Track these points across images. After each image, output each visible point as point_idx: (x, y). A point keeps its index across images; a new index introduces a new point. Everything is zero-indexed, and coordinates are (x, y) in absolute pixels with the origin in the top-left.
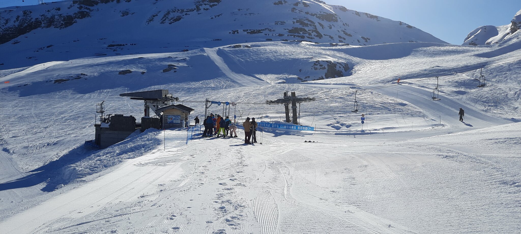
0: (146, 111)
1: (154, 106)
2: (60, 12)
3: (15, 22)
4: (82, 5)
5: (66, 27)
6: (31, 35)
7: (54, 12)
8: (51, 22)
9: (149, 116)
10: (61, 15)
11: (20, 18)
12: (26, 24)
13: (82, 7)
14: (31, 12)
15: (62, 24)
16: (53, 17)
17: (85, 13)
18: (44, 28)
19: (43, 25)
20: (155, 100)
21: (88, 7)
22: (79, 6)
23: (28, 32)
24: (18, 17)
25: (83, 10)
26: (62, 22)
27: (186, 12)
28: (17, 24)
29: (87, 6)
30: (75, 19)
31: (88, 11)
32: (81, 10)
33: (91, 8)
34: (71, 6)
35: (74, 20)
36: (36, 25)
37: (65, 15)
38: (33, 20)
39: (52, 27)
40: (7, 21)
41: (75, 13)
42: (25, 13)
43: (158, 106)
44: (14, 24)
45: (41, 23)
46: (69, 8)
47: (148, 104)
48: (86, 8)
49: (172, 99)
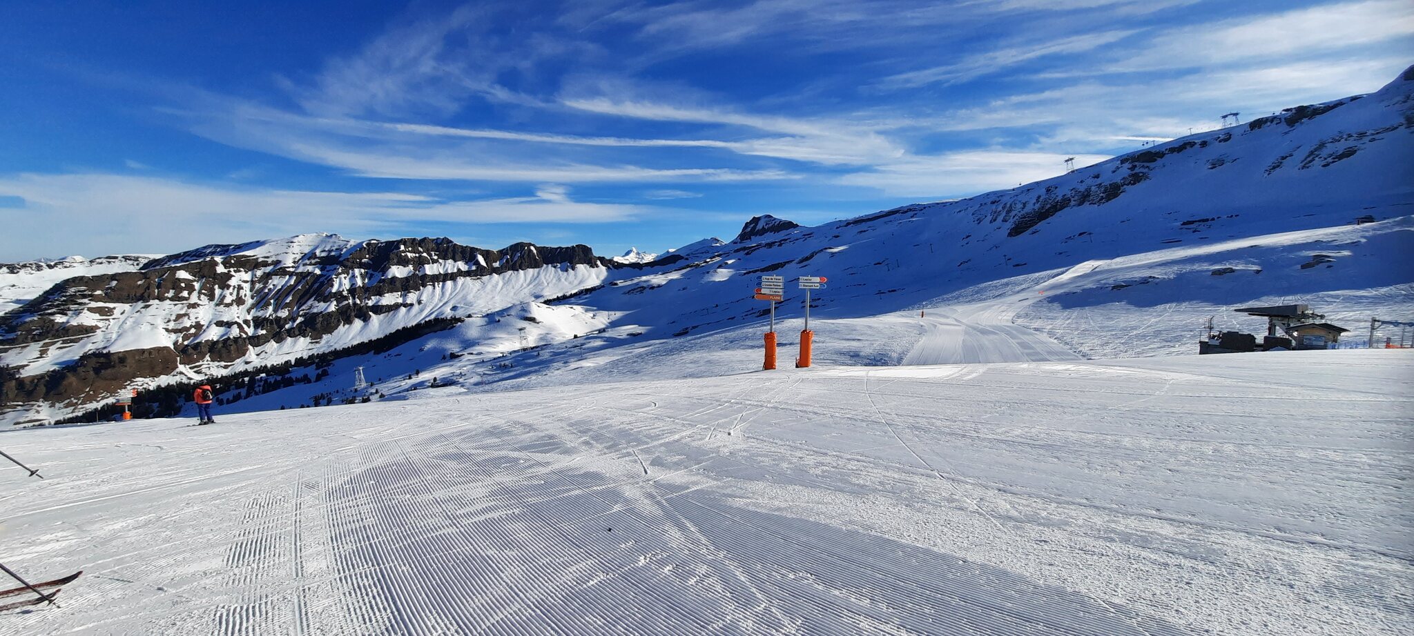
0: (1271, 329)
1: (1284, 324)
2: (1099, 181)
3: (1034, 204)
4: (1136, 163)
5: (1107, 201)
6: (1055, 219)
7: (1090, 182)
8: (1085, 197)
9: (1274, 334)
10: (1101, 184)
11: (1041, 198)
12: (1049, 206)
13: (1136, 166)
14: (1056, 188)
15: (1102, 198)
16: (1088, 190)
17: (1141, 175)
18: (1074, 208)
19: (1073, 203)
20: (1287, 317)
21: (1146, 164)
22: (1130, 166)
23: (1052, 216)
24: (1039, 197)
25: (1137, 170)
26: (1102, 195)
27: (1373, 134)
28: (1037, 206)
29: (1143, 164)
30: (1122, 186)
31: (1146, 170)
32: (1133, 172)
33: (1152, 165)
34: (1118, 168)
35: (1122, 188)
36: (1064, 203)
37: (1107, 183)
38: (1059, 198)
39: (1087, 204)
40: (1024, 205)
41: (1124, 178)
42: (1048, 190)
43: (1289, 325)
44: (1034, 207)
45: (1070, 200)
46: (1114, 172)
47: (1273, 322)
48: (1143, 166)
49: (1314, 316)
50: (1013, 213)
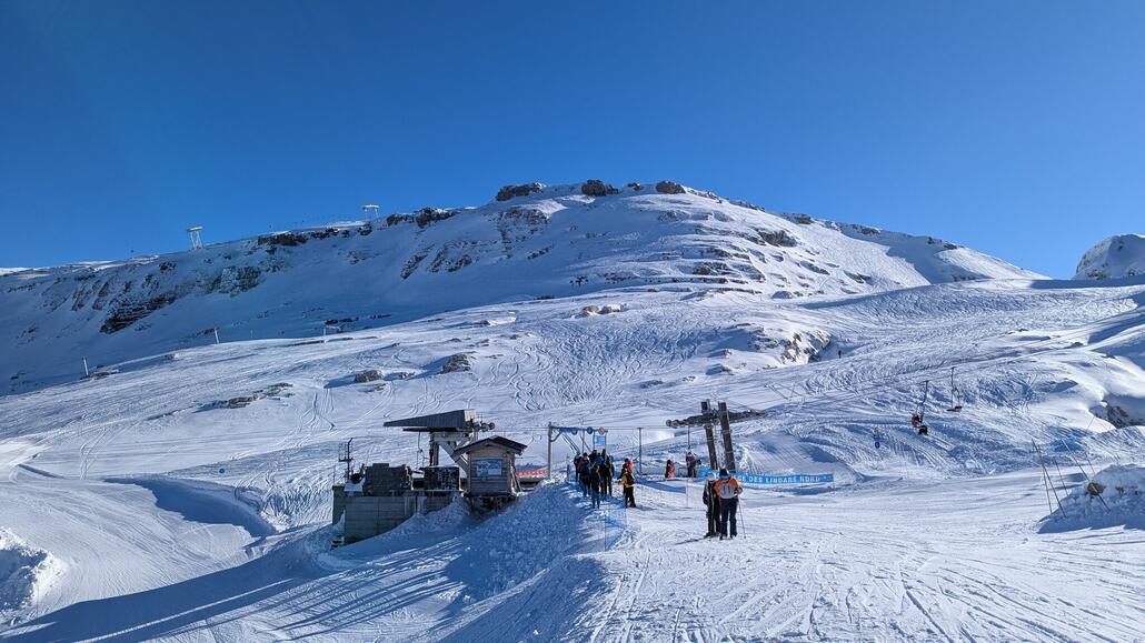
1: (449, 443)
2: (230, 263)
3: (143, 286)
4: (276, 247)
5: (244, 291)
7: (219, 263)
8: (213, 283)
9: (438, 464)
10: (234, 268)
11: (153, 278)
12: (163, 291)
13: (275, 250)
15: (237, 286)
16: (218, 274)
18: (200, 296)
19: (197, 290)
21: (287, 248)
22: (269, 248)
24: (150, 276)
25: (276, 255)
26: (236, 281)
27: (481, 245)
29: (284, 248)
31: (287, 256)
32: (273, 257)
33: (293, 249)
34: (255, 249)
35: (260, 275)
36: (185, 289)
37: (242, 267)
38: (180, 280)
39: (217, 292)
40: (128, 286)
41: (261, 263)
42: (164, 268)
43: (456, 444)
44: (141, 291)
45: (193, 285)
46: (250, 253)
47: (436, 440)
48: (284, 252)
49: (483, 426)
50: (110, 297)
